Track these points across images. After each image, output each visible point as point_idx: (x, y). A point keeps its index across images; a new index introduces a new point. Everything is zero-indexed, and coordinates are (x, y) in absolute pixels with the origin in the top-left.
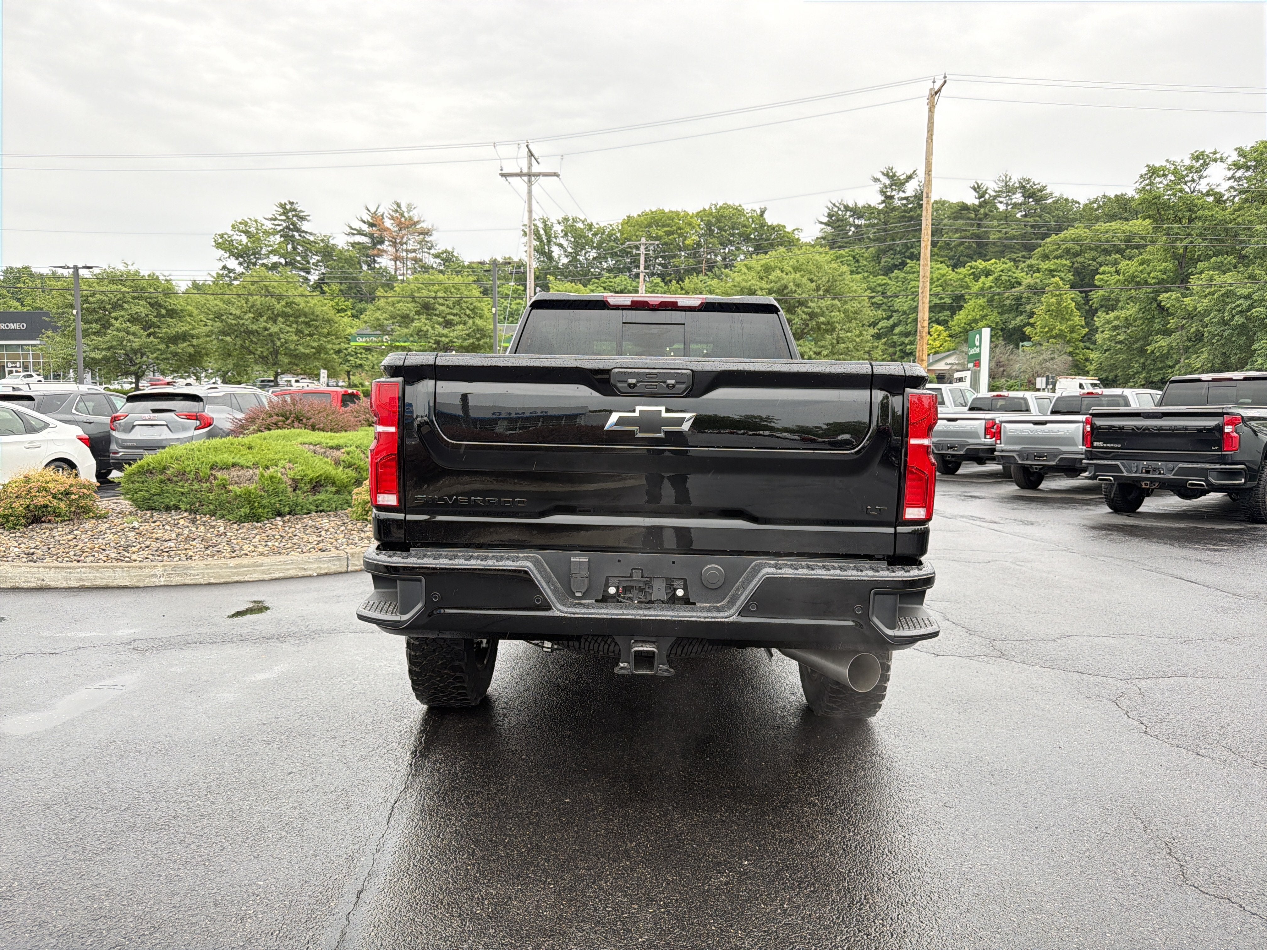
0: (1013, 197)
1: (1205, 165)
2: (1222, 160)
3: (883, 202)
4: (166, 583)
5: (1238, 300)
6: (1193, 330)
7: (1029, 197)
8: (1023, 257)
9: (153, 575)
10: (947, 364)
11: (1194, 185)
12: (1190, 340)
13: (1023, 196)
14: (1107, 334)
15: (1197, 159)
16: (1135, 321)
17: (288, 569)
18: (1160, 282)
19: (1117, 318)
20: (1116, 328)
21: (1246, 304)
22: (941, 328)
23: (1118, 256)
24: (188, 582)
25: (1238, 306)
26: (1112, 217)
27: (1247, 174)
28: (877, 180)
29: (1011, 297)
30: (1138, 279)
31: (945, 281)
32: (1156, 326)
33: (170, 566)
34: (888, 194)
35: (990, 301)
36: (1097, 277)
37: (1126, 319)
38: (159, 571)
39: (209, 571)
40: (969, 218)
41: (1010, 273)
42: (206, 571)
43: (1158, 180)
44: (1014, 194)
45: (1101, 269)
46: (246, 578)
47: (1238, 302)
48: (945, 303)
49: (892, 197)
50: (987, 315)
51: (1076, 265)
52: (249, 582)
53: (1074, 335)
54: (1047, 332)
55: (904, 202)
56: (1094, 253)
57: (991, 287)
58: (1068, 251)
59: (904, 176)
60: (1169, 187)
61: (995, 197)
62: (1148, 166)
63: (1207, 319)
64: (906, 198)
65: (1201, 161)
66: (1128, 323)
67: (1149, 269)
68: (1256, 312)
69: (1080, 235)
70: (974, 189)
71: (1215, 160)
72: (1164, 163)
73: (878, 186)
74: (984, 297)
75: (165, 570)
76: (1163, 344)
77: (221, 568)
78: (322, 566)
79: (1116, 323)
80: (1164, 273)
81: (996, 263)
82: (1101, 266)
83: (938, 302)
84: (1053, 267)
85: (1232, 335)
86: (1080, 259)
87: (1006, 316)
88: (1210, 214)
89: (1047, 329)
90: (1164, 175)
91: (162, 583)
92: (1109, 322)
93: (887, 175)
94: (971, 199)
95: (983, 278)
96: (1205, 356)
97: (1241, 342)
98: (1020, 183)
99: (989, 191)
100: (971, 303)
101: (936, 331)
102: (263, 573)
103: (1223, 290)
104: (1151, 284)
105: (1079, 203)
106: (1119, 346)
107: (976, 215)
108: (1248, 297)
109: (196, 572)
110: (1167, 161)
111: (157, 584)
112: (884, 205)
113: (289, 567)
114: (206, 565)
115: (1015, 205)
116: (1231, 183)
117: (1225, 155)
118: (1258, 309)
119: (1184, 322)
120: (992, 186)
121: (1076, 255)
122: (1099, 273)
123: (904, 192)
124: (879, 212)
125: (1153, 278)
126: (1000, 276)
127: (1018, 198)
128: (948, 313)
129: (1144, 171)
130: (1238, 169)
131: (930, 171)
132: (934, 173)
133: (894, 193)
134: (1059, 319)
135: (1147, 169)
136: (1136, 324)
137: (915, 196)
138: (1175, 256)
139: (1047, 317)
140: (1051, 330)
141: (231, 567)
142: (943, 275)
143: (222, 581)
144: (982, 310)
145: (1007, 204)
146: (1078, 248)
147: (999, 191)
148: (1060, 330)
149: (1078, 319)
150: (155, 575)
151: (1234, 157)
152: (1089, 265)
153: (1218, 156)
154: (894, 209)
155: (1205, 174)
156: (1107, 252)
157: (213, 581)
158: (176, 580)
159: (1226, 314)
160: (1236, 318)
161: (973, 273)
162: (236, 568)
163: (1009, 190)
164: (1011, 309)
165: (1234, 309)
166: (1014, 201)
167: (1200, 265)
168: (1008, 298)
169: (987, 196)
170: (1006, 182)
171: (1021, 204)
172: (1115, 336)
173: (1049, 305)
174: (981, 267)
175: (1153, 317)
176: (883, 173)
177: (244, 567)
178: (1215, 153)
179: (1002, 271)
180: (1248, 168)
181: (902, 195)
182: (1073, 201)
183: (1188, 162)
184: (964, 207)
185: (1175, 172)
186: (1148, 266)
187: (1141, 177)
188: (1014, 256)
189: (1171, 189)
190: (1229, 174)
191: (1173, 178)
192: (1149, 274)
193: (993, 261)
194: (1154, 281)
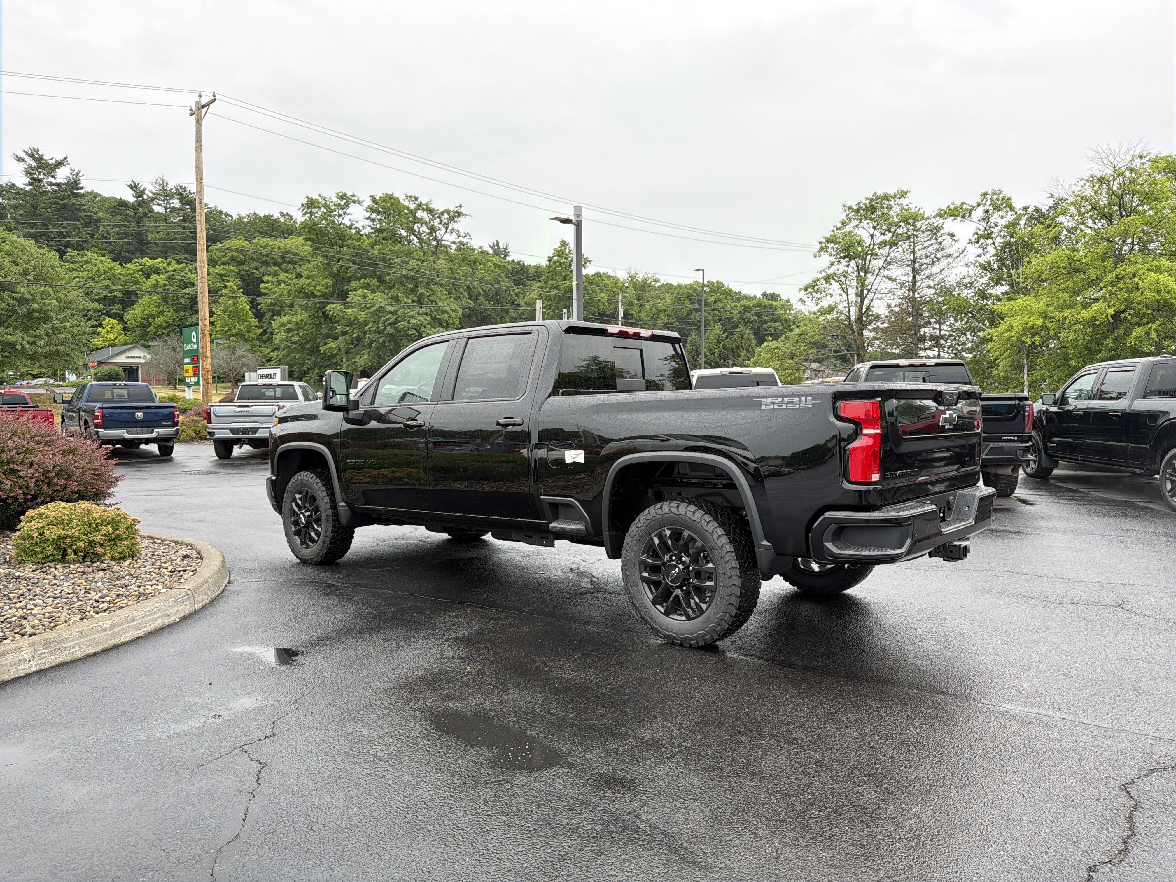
0: (171, 201)
1: (347, 205)
2: (359, 202)
3: (30, 184)
4: (38, 668)
5: (388, 314)
6: (355, 335)
7: (186, 204)
8: (186, 259)
9: (20, 660)
10: (128, 357)
11: (341, 219)
12: (352, 343)
13: (181, 202)
14: (284, 335)
15: (342, 198)
16: (305, 325)
17: (156, 619)
18: (324, 295)
19: (289, 322)
20: (289, 330)
21: (393, 318)
22: (114, 321)
23: (277, 268)
24: (64, 659)
25: (388, 319)
26: (264, 234)
27: (379, 217)
28: (20, 159)
29: (186, 296)
30: (307, 291)
31: (113, 274)
32: (324, 331)
33: (39, 643)
34: (35, 176)
35: (165, 298)
36: (262, 285)
37: (297, 323)
38: (27, 653)
39: (85, 639)
40: (127, 215)
41: (183, 274)
42: (82, 640)
43: (315, 210)
44: (172, 199)
45: (265, 278)
46: (124, 639)
47: (388, 316)
48: (114, 296)
49: (40, 181)
50: (163, 312)
51: (242, 272)
52: (124, 644)
53: (251, 334)
54: (227, 331)
55: (55, 188)
56: (255, 264)
57: (165, 285)
58: (233, 259)
59: (53, 161)
60: (324, 217)
61: (153, 199)
62: (307, 197)
63: (367, 328)
64: (57, 184)
65: (344, 201)
66: (299, 326)
67: (314, 283)
68: (402, 325)
69: (244, 247)
70: (131, 187)
71: (354, 202)
72: (318, 197)
73: (21, 166)
74: (158, 293)
75: (35, 650)
76: (334, 346)
77: (97, 632)
78: (180, 608)
79: (289, 326)
80: (327, 288)
81: (162, 262)
82: (263, 275)
83: (108, 295)
84: (223, 272)
85: (384, 342)
86: (245, 267)
87: (182, 313)
88: (358, 244)
89: (227, 328)
90: (319, 208)
91: (34, 669)
92: (283, 325)
93: (32, 156)
94: (129, 197)
95: (154, 276)
96: (366, 357)
97: (391, 347)
98: (177, 189)
99: (147, 192)
100: (146, 298)
101: (109, 323)
102: (138, 629)
103: (377, 306)
104: (317, 296)
105: (231, 216)
106: (294, 346)
107: (135, 214)
108: (393, 313)
109: (71, 644)
110: (320, 195)
111: (28, 672)
112: (31, 187)
113: (156, 616)
114: (81, 632)
115: (173, 209)
116: (368, 222)
117: (361, 199)
118: (402, 323)
119: (348, 328)
120: (150, 189)
121: (241, 263)
122: (263, 282)
123: (53, 177)
124: (26, 194)
125: (319, 291)
126: (173, 275)
127: (176, 203)
128: (119, 306)
129: (305, 201)
130: (373, 212)
131: (202, 179)
132: (204, 181)
133: (42, 177)
134: (237, 320)
135: (306, 199)
136: (306, 328)
137: (67, 184)
138: (332, 275)
139: (226, 317)
140: (230, 329)
141: (106, 629)
142: (111, 269)
143: (100, 648)
144: (158, 306)
145: (166, 208)
146: (242, 257)
147: (157, 194)
148: (238, 329)
149: (253, 321)
150: (22, 660)
151: (368, 202)
152: (253, 273)
153: (356, 199)
154: (44, 193)
155: (348, 211)
156: (266, 264)
157: (91, 651)
158: (50, 660)
159: (380, 325)
160: (388, 328)
161: (141, 270)
162: (111, 629)
163: (165, 194)
164: (185, 308)
165: (386, 321)
166: (172, 205)
167: (354, 284)
168: (183, 297)
169: (145, 197)
170: (163, 187)
171: (179, 210)
172: (290, 337)
173: (227, 307)
174: (148, 264)
175: (320, 323)
176: (27, 153)
177: (119, 625)
178: (353, 196)
179: (175, 271)
180: (379, 213)
181: (51, 180)
182: (227, 215)
183: (334, 199)
184: (123, 204)
185: (326, 206)
186: (313, 280)
187: (302, 205)
188: (178, 257)
189: (326, 219)
190: (368, 215)
191: (325, 211)
192: (315, 287)
193: (160, 260)
194: (319, 294)
